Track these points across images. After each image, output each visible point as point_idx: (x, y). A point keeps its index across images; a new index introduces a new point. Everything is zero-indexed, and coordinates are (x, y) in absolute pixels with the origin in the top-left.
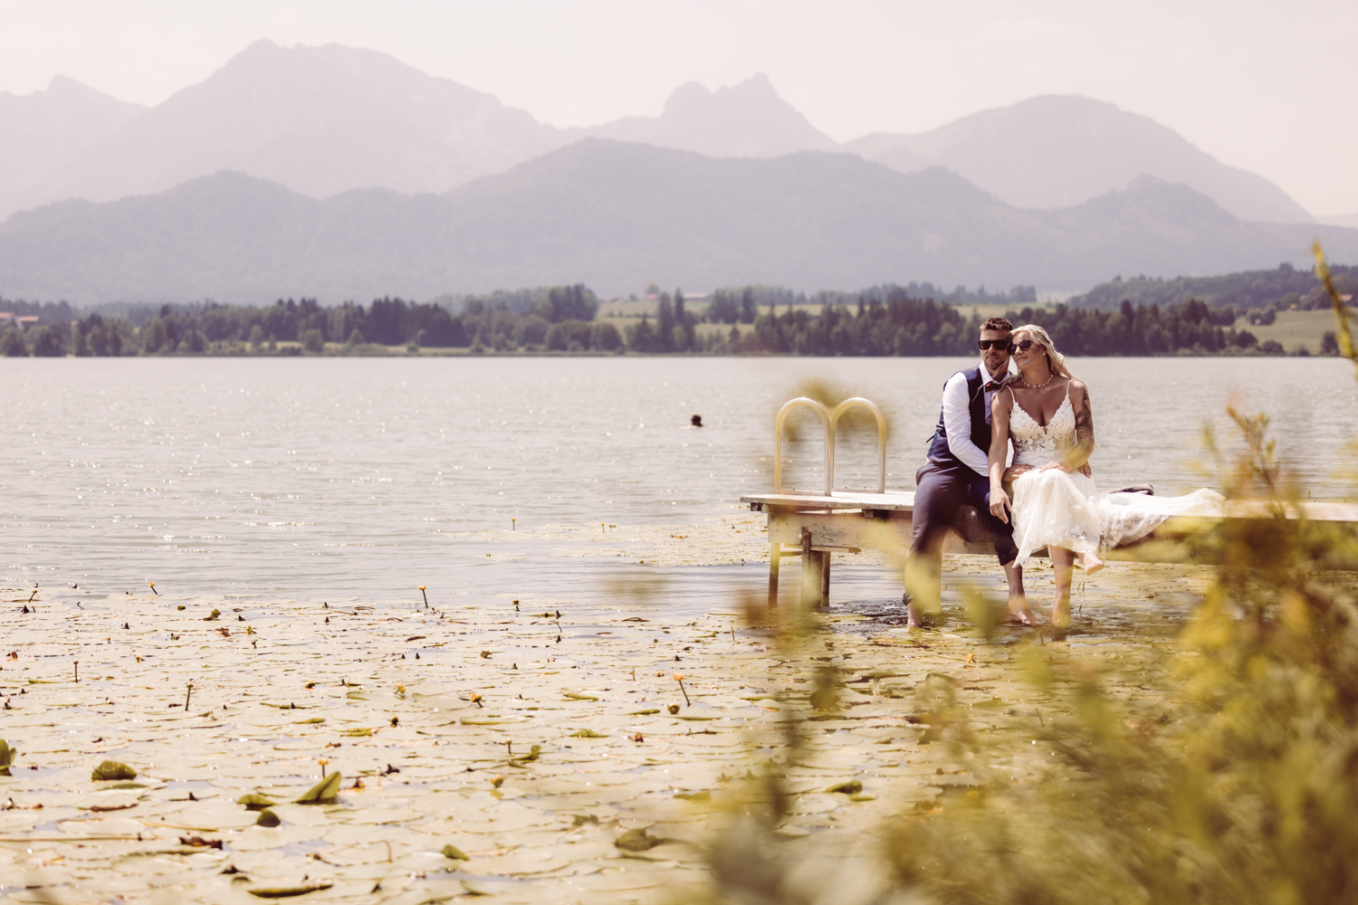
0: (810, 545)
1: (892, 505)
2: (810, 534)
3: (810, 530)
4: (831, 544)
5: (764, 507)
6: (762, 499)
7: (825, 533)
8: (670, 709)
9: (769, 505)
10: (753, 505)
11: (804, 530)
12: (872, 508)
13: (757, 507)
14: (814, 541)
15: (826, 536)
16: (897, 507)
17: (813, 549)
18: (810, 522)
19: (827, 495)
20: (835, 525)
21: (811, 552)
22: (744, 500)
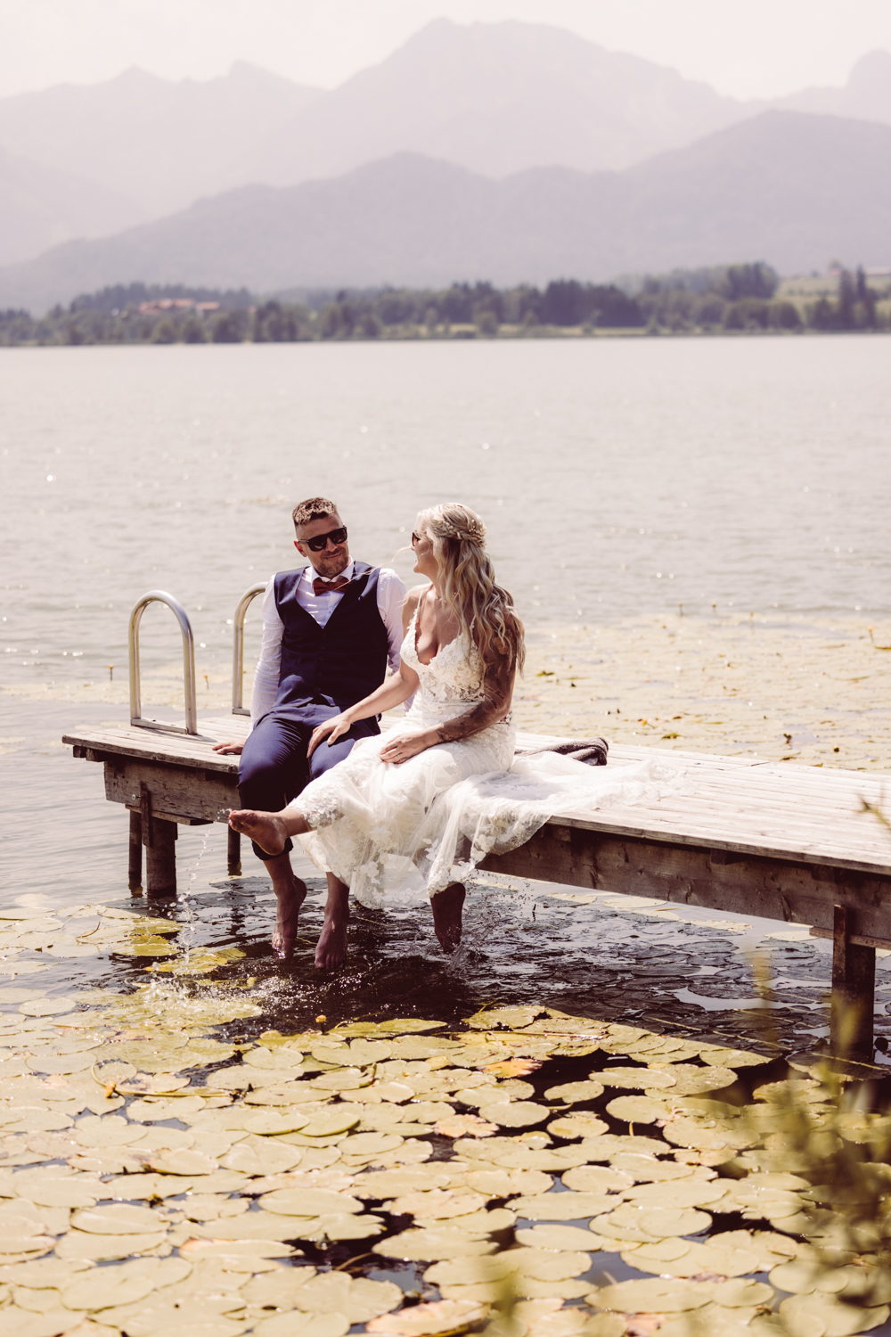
0: (150, 810)
1: (226, 765)
2: (149, 793)
3: (150, 787)
4: (173, 811)
5: (89, 753)
6: (85, 741)
7: (165, 794)
9: (94, 751)
10: (76, 749)
11: (143, 786)
12: (204, 767)
13: (80, 752)
14: (156, 806)
15: (167, 799)
16: (231, 768)
17: (156, 815)
18: (149, 776)
19: (188, 732)
20: (177, 783)
21: (152, 819)
22: (66, 740)
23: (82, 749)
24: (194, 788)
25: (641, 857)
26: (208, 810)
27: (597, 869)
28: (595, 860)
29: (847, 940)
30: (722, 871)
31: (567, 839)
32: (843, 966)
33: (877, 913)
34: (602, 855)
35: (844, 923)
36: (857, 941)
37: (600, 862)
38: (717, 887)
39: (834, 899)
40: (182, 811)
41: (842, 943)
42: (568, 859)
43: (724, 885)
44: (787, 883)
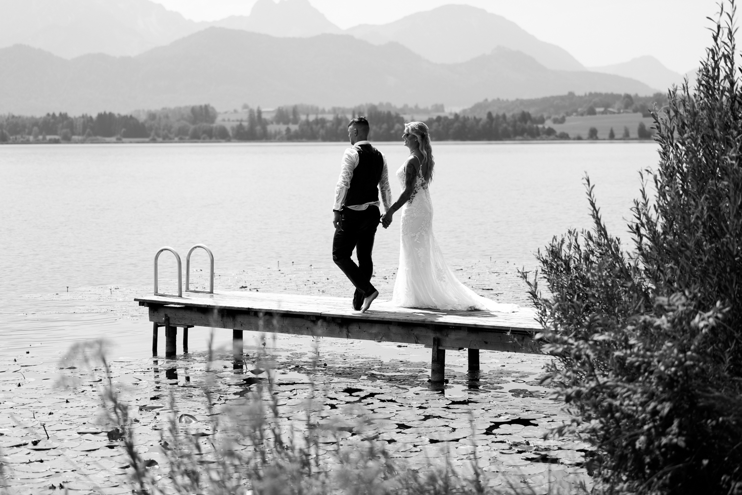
0: (169, 324)
1: (206, 305)
2: (169, 318)
3: (169, 316)
4: (179, 323)
5: (145, 304)
6: (145, 300)
7: (176, 317)
8: (33, 442)
9: (147, 303)
10: (140, 303)
11: (166, 315)
14: (171, 322)
15: (176, 319)
17: (171, 325)
18: (168, 312)
19: (179, 296)
20: (180, 314)
21: (170, 327)
22: (135, 300)
23: (142, 303)
24: (188, 315)
25: (365, 327)
26: (194, 322)
27: (348, 332)
28: (347, 329)
29: (437, 348)
30: (394, 329)
31: (340, 322)
32: (436, 356)
33: (447, 339)
34: (351, 327)
35: (436, 343)
36: (441, 348)
37: (350, 330)
38: (392, 334)
39: (432, 335)
40: (183, 323)
41: (436, 349)
42: (337, 329)
43: (394, 334)
44: (416, 332)
